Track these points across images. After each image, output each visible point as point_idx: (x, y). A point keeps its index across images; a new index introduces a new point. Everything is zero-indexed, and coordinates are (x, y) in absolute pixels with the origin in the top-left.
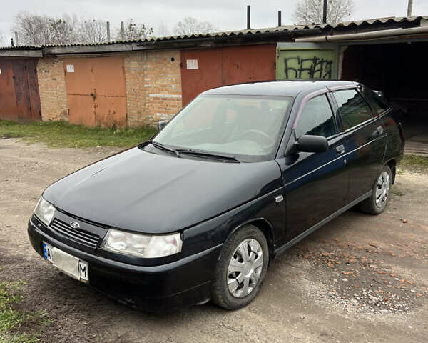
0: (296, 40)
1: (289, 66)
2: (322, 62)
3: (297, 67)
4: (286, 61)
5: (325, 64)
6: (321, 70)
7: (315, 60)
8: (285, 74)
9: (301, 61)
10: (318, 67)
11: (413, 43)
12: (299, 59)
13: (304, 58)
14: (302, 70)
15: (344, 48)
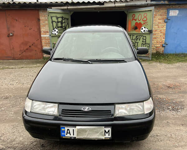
0: (52, 8)
1: (53, 20)
2: (65, 19)
3: (56, 21)
4: (52, 17)
5: (66, 20)
6: (65, 22)
7: (62, 17)
8: (52, 24)
9: (57, 18)
10: (64, 21)
11: (100, 12)
12: (56, 17)
13: (58, 17)
14: (58, 22)
15: (72, 13)
